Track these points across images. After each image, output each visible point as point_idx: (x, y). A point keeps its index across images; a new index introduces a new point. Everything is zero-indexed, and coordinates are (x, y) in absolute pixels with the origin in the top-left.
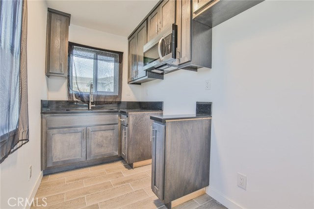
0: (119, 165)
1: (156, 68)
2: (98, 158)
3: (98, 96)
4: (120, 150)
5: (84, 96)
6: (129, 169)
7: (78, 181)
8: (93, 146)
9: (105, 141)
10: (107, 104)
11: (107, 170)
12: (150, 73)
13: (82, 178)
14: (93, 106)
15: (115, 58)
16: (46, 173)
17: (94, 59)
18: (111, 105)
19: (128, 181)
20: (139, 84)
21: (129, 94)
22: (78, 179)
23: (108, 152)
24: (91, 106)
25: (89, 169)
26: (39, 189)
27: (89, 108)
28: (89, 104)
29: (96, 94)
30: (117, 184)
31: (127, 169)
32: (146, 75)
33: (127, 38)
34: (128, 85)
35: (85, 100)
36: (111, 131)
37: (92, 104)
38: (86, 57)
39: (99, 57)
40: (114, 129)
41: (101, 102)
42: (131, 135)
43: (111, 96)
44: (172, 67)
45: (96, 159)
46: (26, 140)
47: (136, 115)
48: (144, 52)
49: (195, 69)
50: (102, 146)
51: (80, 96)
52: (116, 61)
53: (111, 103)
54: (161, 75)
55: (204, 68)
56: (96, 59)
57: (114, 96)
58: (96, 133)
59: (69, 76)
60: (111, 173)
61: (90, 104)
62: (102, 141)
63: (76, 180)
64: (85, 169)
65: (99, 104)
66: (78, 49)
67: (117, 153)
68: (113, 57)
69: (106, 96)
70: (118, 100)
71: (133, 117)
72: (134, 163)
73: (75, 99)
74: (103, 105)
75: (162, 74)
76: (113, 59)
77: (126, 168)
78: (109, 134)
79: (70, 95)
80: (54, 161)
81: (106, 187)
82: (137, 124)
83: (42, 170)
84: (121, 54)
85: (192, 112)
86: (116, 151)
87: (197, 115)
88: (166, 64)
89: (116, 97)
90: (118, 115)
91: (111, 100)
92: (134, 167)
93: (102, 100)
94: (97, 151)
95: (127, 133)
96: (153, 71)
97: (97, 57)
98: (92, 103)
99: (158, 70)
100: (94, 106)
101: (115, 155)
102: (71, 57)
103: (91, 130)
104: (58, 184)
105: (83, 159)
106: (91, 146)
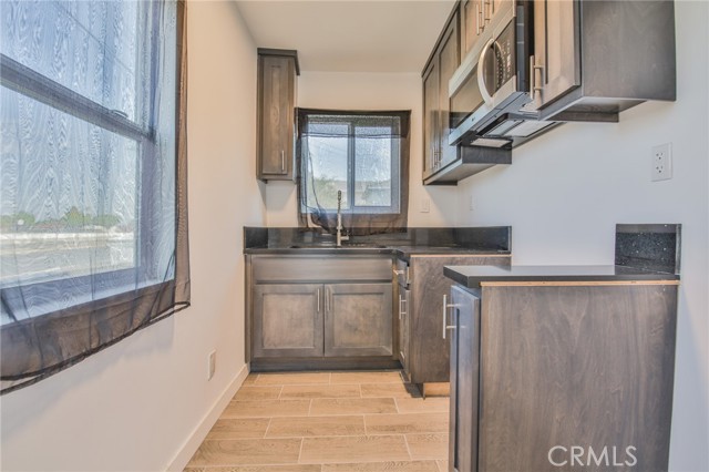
0: (394, 380)
1: (481, 134)
2: (347, 355)
3: (355, 217)
4: (397, 346)
5: (328, 218)
6: (413, 396)
7: (302, 399)
8: (337, 328)
9: (361, 319)
10: (375, 233)
11: (363, 387)
12: (468, 150)
13: (310, 395)
14: (343, 238)
15: (392, 126)
16: (255, 369)
17: (349, 136)
18: (383, 237)
19: (402, 428)
20: (453, 182)
21: (427, 211)
22: (303, 395)
23: (370, 346)
24: (340, 238)
25: (331, 375)
26: (234, 398)
27: (336, 242)
28: (336, 234)
29: (350, 212)
30: (374, 429)
31: (409, 396)
32: (459, 158)
33: (420, 74)
34: (423, 188)
35: (330, 226)
36: (375, 296)
37: (342, 235)
38: (331, 135)
39: (359, 130)
40: (382, 294)
41: (360, 229)
42: (416, 312)
43: (383, 216)
44: (528, 122)
45: (344, 357)
46: (182, 303)
47: (429, 262)
48: (450, 95)
49: (610, 114)
50: (356, 329)
51: (320, 218)
52: (394, 135)
53: (383, 232)
54: (501, 153)
55: (650, 103)
56: (352, 135)
57: (391, 215)
58: (344, 298)
59: (299, 178)
60: (372, 396)
61: (339, 233)
62: (357, 318)
63: (298, 395)
64: (322, 374)
65: (357, 234)
66: (316, 120)
67: (389, 351)
68: (387, 125)
69: (372, 217)
70: (399, 225)
71: (422, 266)
72: (425, 385)
73: (311, 225)
74: (367, 237)
75: (508, 148)
76: (388, 130)
77: (408, 391)
78: (372, 303)
79: (302, 217)
80: (266, 347)
81: (350, 429)
82: (434, 284)
83: (246, 362)
84: (405, 115)
85: (602, 258)
86: (388, 345)
87: (617, 270)
88: (506, 116)
89: (394, 217)
90: (390, 261)
91: (384, 225)
92: (425, 392)
93: (365, 225)
94: (346, 340)
95: (408, 306)
96: (475, 143)
97: (353, 131)
98: (343, 232)
99: (490, 137)
100: (347, 238)
101: (385, 354)
102: (304, 139)
103: (333, 292)
104: (267, 395)
105: (317, 353)
106: (333, 325)
